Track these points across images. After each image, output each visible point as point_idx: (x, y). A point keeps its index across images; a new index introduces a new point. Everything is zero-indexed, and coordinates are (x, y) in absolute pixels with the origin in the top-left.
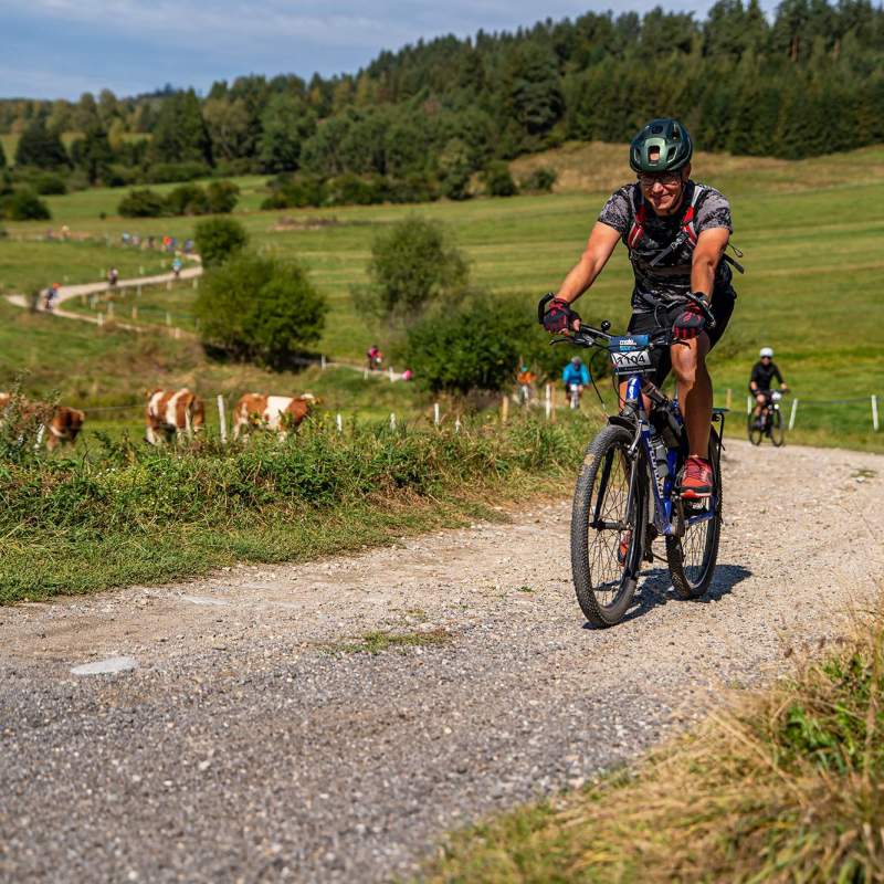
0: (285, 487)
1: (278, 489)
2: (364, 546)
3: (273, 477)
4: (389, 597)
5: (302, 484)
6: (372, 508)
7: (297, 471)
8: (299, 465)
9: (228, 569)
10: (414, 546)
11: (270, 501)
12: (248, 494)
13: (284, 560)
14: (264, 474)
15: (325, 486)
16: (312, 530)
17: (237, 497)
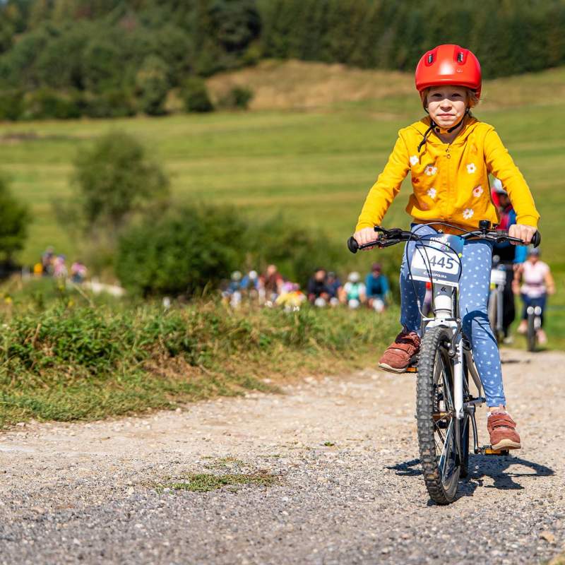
0: (63, 351)
1: (56, 354)
2: (149, 409)
3: (51, 340)
4: (196, 449)
5: (80, 349)
6: (148, 375)
7: (74, 337)
8: (76, 329)
9: (22, 424)
10: (197, 410)
11: (49, 365)
12: (28, 356)
13: (75, 419)
14: (41, 339)
15: (102, 353)
16: (95, 392)
17: (17, 360)
